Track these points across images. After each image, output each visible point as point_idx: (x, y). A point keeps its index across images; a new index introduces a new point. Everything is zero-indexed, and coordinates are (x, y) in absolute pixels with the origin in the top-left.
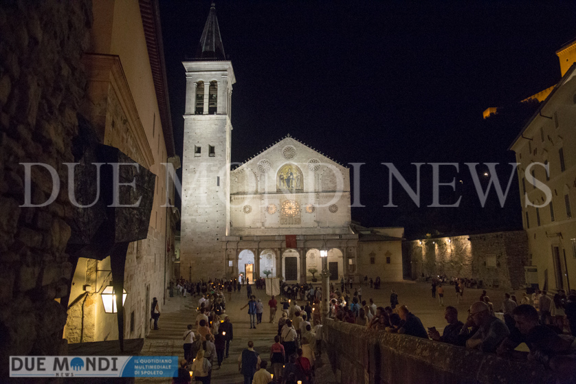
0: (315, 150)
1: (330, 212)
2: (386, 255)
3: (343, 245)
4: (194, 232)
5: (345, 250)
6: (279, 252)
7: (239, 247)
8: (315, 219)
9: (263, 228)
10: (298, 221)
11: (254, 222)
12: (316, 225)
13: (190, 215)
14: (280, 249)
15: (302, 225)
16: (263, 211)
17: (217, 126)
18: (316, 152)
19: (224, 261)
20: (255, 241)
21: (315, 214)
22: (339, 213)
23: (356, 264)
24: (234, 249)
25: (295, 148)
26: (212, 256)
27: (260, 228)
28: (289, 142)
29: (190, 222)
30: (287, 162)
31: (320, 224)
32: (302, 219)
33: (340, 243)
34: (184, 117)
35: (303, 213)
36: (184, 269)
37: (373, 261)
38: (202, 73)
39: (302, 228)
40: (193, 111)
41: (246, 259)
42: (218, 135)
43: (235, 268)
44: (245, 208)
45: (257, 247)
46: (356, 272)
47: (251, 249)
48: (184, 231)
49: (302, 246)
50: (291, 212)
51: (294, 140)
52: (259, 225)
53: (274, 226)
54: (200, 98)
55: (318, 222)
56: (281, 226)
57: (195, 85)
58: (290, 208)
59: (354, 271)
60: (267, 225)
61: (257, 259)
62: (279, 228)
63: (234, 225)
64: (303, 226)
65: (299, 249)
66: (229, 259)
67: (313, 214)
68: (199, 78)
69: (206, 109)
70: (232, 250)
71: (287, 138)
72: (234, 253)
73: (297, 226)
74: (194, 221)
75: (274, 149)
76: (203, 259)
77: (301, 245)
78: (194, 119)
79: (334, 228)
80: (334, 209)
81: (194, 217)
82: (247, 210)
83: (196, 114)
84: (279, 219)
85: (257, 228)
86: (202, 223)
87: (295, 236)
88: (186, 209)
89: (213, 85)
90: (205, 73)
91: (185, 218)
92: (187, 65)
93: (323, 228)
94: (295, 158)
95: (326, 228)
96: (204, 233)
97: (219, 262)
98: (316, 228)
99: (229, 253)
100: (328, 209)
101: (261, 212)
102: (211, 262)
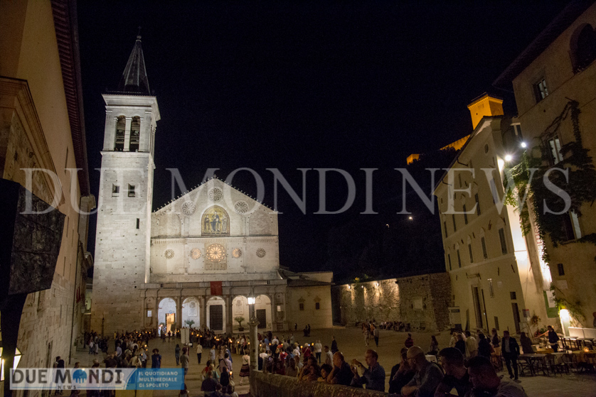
1: (257, 257)
2: (315, 300)
3: (271, 291)
4: (108, 280)
5: (273, 297)
6: (203, 300)
7: (159, 295)
8: (241, 264)
9: (186, 274)
10: (224, 266)
11: (176, 269)
12: (243, 270)
13: (104, 260)
14: (204, 297)
16: (187, 255)
17: (138, 165)
18: (244, 194)
19: (142, 311)
20: (177, 289)
21: (242, 259)
22: (267, 258)
23: (285, 311)
24: (153, 298)
26: (128, 305)
27: (183, 274)
29: (104, 268)
30: (213, 204)
31: (247, 270)
32: (228, 264)
33: (268, 289)
34: (102, 153)
35: (229, 258)
36: (96, 321)
37: (302, 307)
38: (124, 107)
39: (228, 274)
40: (112, 146)
41: (167, 309)
43: (154, 319)
44: (166, 253)
45: (179, 295)
46: (285, 319)
47: (173, 297)
48: (97, 278)
49: (228, 293)
50: (217, 257)
52: (181, 271)
53: (197, 272)
54: (120, 134)
55: (245, 268)
56: (206, 272)
57: (115, 120)
58: (216, 253)
59: (282, 318)
60: (190, 271)
61: (179, 308)
62: (203, 274)
63: (155, 271)
64: (229, 272)
65: (225, 296)
66: (147, 309)
67: (240, 259)
68: (120, 112)
69: (127, 146)
70: (151, 299)
72: (153, 302)
73: (223, 272)
74: (108, 267)
75: (199, 190)
76: (118, 309)
77: (226, 292)
78: (113, 156)
79: (261, 273)
80: (261, 253)
81: (109, 263)
83: (115, 150)
84: (203, 264)
85: (180, 274)
86: (118, 269)
87: (220, 283)
88: (100, 253)
89: (136, 121)
90: (127, 107)
91: (99, 263)
92: (107, 98)
93: (250, 273)
95: (254, 273)
96: (120, 281)
97: (137, 312)
98: (243, 273)
99: (148, 302)
100: (255, 254)
101: (185, 257)
102: (127, 312)
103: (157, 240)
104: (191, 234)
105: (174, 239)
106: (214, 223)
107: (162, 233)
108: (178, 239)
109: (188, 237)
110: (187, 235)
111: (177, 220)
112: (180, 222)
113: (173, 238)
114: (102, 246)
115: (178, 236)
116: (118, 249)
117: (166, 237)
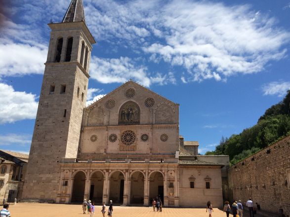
1: (161, 141)
2: (206, 180)
3: (165, 168)
5: (166, 174)
6: (106, 173)
7: (74, 169)
10: (134, 148)
11: (98, 150)
12: (148, 152)
15: (137, 152)
16: (106, 139)
19: (60, 181)
22: (169, 142)
26: (51, 176)
28: (131, 84)
33: (162, 166)
35: (138, 142)
37: (192, 185)
39: (137, 154)
42: (69, 77)
44: (92, 137)
45: (89, 168)
49: (127, 169)
52: (102, 151)
56: (120, 152)
57: (56, 41)
61: (88, 180)
62: (118, 154)
65: (124, 171)
69: (62, 58)
70: (68, 171)
75: (119, 90)
79: (163, 155)
80: (164, 138)
81: (41, 143)
82: (94, 139)
83: (55, 62)
84: (119, 146)
85: (100, 154)
86: (47, 147)
90: (65, 31)
93: (154, 154)
94: (135, 97)
95: (158, 154)
99: (66, 174)
102: (49, 182)
103: (86, 128)
105: (98, 127)
106: (128, 114)
107: (90, 123)
110: (108, 124)
112: (103, 114)
115: (102, 125)
116: (49, 132)
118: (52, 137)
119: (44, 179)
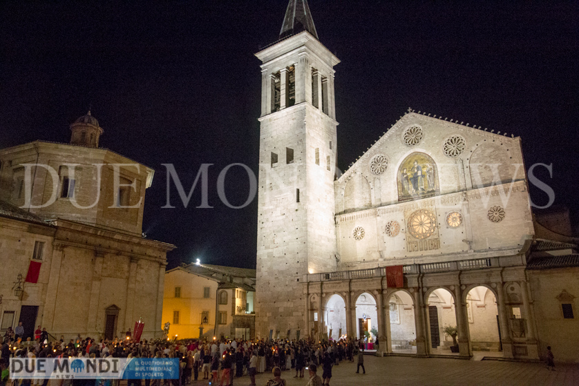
0: (454, 122)
1: (490, 223)
4: (271, 272)
6: (379, 296)
8: (463, 237)
9: (381, 260)
10: (436, 244)
11: (368, 253)
12: (466, 247)
13: (266, 248)
14: (381, 291)
15: (442, 250)
16: (381, 233)
17: (295, 121)
19: (306, 313)
21: (463, 229)
22: (508, 221)
24: (317, 294)
25: (421, 128)
27: (377, 260)
28: (411, 120)
29: (266, 257)
30: (411, 151)
31: (474, 246)
32: (442, 239)
34: (259, 120)
35: (443, 229)
37: (568, 311)
39: (442, 255)
40: (269, 110)
42: (297, 132)
44: (355, 233)
45: (348, 289)
46: (529, 335)
48: (260, 270)
50: (425, 229)
51: (418, 116)
52: (375, 256)
53: (396, 256)
54: (276, 89)
55: (469, 242)
57: (270, 77)
58: (421, 224)
59: (523, 332)
60: (387, 255)
62: (406, 258)
64: (444, 251)
65: (412, 290)
67: (460, 230)
68: (275, 67)
69: (283, 102)
70: (315, 296)
71: (406, 115)
72: (317, 299)
73: (434, 252)
74: (270, 256)
75: (389, 137)
77: (413, 282)
78: (270, 120)
79: (500, 248)
80: (497, 214)
81: (270, 250)
82: (359, 234)
83: (273, 111)
84: (405, 242)
85: (373, 260)
86: (279, 257)
87: (401, 267)
88: (262, 240)
90: (281, 58)
91: (262, 252)
92: (261, 55)
93: (479, 251)
94: (423, 142)
95: (486, 251)
96: (281, 272)
97: (300, 314)
98: (467, 252)
99: (312, 300)
100: (485, 217)
101: (378, 235)
102: (290, 314)
103: (343, 216)
104: (384, 201)
105: (363, 212)
107: (349, 206)
108: (367, 211)
109: (381, 205)
110: (379, 203)
111: (365, 185)
112: (369, 186)
113: (362, 210)
114: (264, 231)
115: (369, 207)
116: (279, 231)
117: (354, 210)
118: (285, 239)
119: (281, 310)
